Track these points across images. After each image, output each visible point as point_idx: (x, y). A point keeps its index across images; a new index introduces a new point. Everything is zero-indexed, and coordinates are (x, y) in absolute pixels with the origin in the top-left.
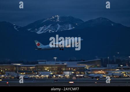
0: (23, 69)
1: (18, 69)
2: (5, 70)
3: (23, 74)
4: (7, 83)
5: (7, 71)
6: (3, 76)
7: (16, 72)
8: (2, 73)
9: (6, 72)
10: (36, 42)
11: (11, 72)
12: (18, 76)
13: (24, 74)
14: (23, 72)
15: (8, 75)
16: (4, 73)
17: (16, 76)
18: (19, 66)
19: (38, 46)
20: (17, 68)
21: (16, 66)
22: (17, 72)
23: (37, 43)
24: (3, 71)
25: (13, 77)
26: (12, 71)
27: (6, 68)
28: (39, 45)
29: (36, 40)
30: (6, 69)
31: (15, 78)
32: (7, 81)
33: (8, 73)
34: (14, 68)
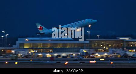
0: (132, 44)
1: (126, 45)
2: (108, 46)
3: (132, 51)
4: (112, 63)
5: (112, 47)
6: (106, 54)
7: (123, 48)
8: (105, 50)
9: (110, 49)
10: (37, 26)
11: (117, 49)
12: (125, 54)
13: (134, 52)
14: (132, 49)
15: (113, 53)
16: (107, 50)
17: (123, 54)
18: (127, 41)
19: (40, 31)
20: (125, 43)
21: (123, 41)
22: (125, 49)
23: (39, 26)
24: (106, 48)
25: (119, 56)
26: (118, 47)
27: (110, 43)
28: (41, 29)
29: (38, 23)
30: (110, 45)
31: (122, 57)
32: (112, 60)
33: (113, 51)
34: (120, 43)
